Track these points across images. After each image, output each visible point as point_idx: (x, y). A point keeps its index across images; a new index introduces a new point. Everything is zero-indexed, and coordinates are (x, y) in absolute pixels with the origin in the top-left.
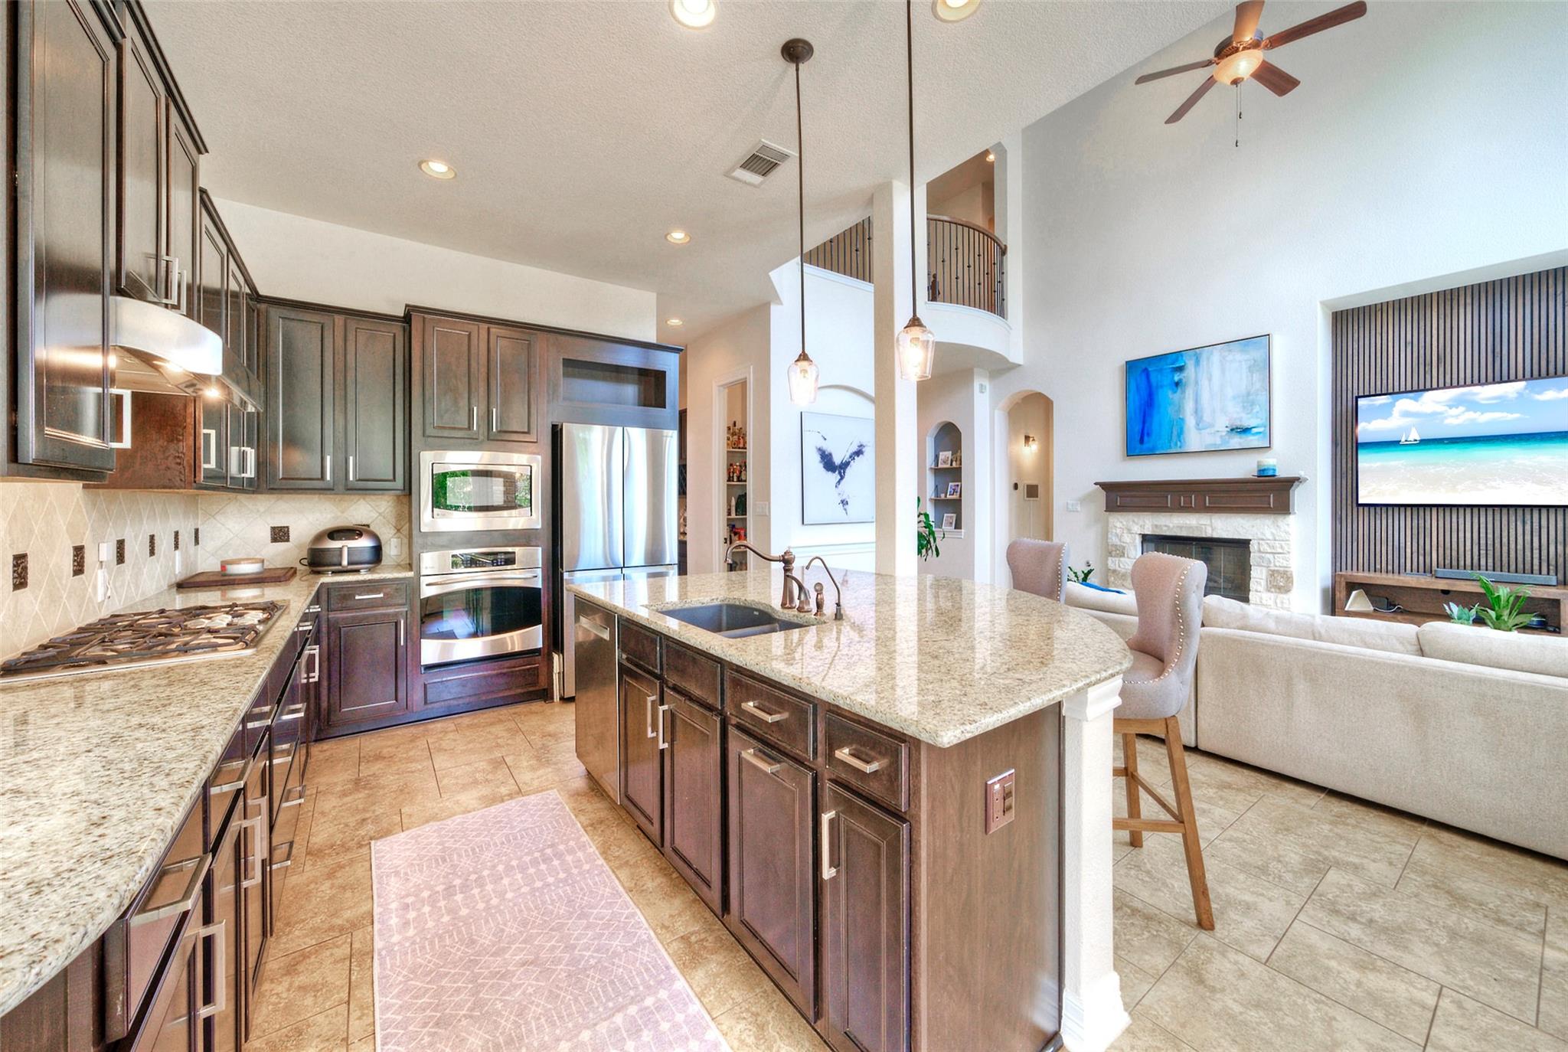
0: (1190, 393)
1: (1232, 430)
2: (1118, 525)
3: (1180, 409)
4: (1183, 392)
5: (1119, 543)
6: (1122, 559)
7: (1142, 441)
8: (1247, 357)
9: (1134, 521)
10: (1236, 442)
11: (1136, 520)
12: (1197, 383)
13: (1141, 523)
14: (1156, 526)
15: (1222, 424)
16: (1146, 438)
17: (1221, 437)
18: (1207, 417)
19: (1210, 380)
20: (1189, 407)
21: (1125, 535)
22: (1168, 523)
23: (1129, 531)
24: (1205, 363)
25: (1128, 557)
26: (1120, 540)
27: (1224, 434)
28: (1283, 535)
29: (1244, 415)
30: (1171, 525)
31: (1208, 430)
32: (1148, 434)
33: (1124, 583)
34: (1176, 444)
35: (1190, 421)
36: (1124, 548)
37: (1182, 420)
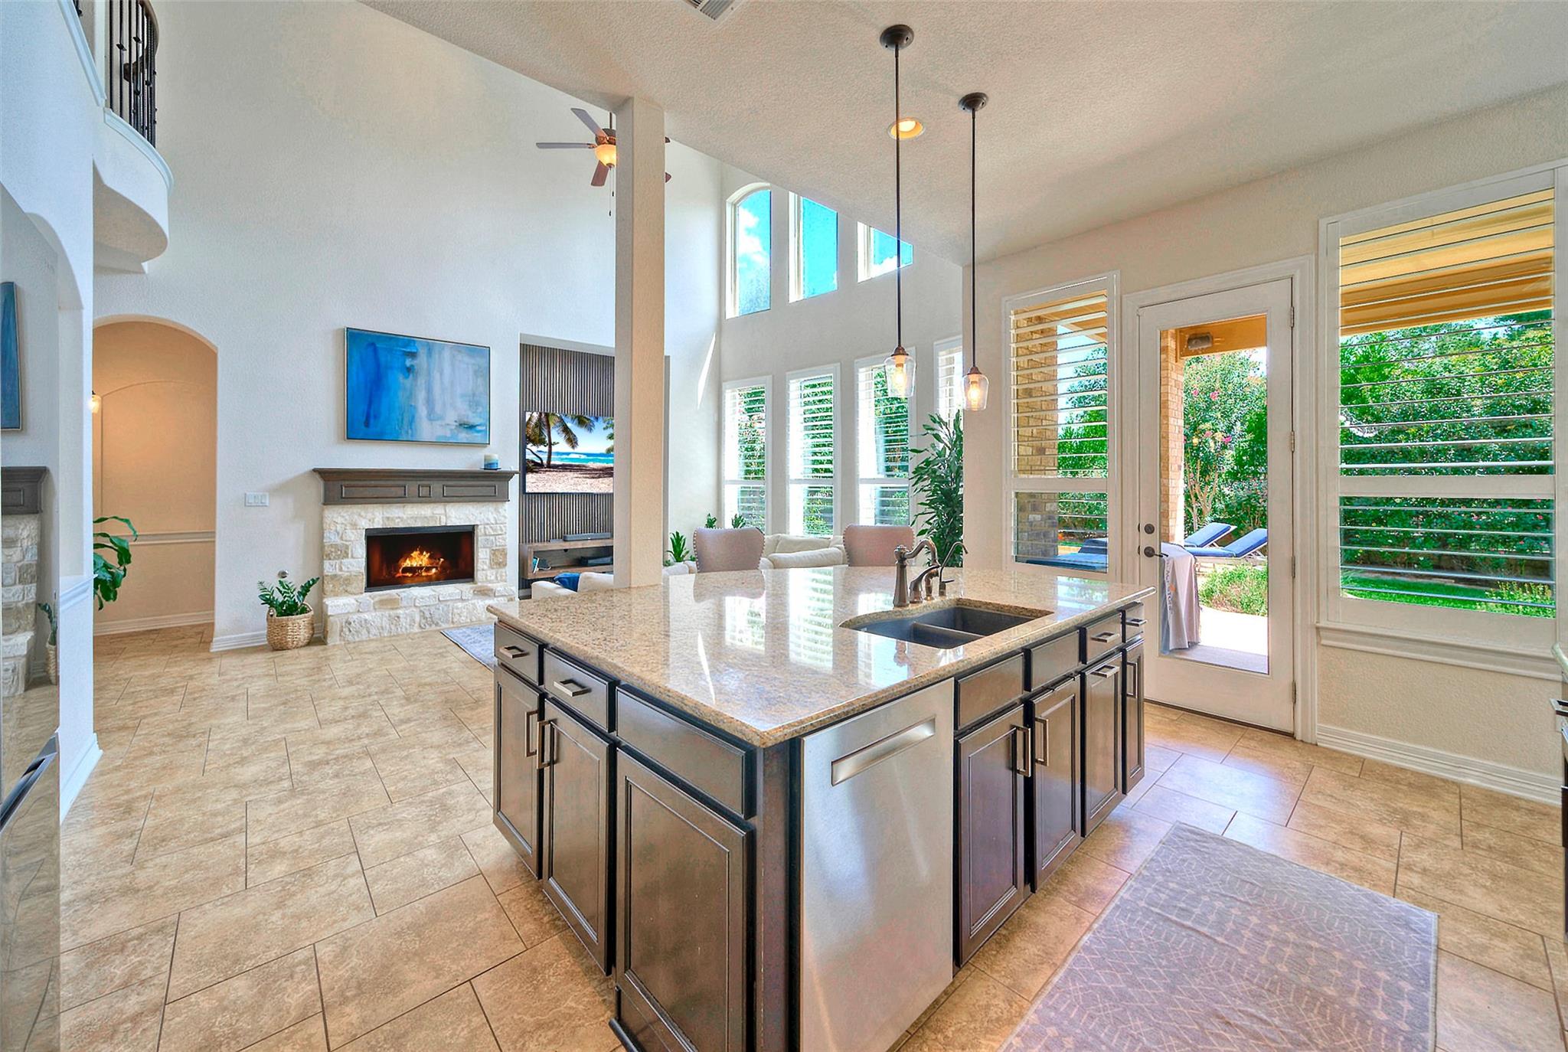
0: (421, 381)
1: (461, 425)
2: (339, 520)
3: (411, 395)
4: (415, 379)
5: (339, 542)
6: (344, 561)
7: (367, 424)
8: (473, 361)
9: (360, 515)
10: (464, 436)
11: (363, 514)
12: (429, 374)
13: (370, 515)
14: (388, 518)
15: (451, 418)
16: (372, 421)
17: (451, 430)
18: (438, 408)
19: (441, 374)
20: (421, 396)
21: (349, 531)
22: (401, 515)
23: (354, 526)
24: (437, 356)
25: (352, 557)
26: (341, 538)
27: (454, 427)
28: (503, 519)
29: (470, 414)
30: (405, 517)
31: (439, 422)
32: (376, 417)
33: (349, 589)
34: (407, 432)
35: (422, 411)
36: (347, 547)
37: (415, 408)
